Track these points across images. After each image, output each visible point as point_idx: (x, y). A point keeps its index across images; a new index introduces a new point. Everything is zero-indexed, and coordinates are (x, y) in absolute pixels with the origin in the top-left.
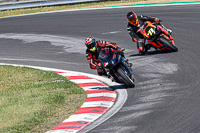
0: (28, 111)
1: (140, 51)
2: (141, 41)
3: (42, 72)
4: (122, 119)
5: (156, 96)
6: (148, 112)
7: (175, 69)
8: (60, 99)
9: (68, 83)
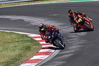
0: (13, 54)
2: (75, 25)
8: (28, 48)
9: (32, 40)
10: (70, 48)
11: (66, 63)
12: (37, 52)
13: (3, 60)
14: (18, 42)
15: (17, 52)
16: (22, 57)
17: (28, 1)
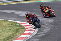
0: (8, 34)
1: (44, 17)
3: (12, 22)
4: (37, 36)
6: (44, 34)
7: (53, 21)
8: (18, 30)
9: (20, 25)
10: (43, 30)
11: (41, 40)
12: (23, 33)
13: (2, 38)
15: (11, 33)
17: (18, 1)
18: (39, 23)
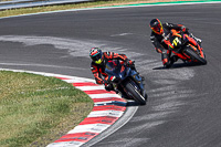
2: (165, 52)
4: (132, 130)
5: (171, 105)
6: (161, 123)
7: (191, 75)
8: (64, 108)
9: (72, 90)
10: (157, 108)
11: (149, 142)
12: (85, 117)
13: (8, 135)
14: (42, 93)
15: (39, 117)
16: (50, 127)
18: (139, 88)
